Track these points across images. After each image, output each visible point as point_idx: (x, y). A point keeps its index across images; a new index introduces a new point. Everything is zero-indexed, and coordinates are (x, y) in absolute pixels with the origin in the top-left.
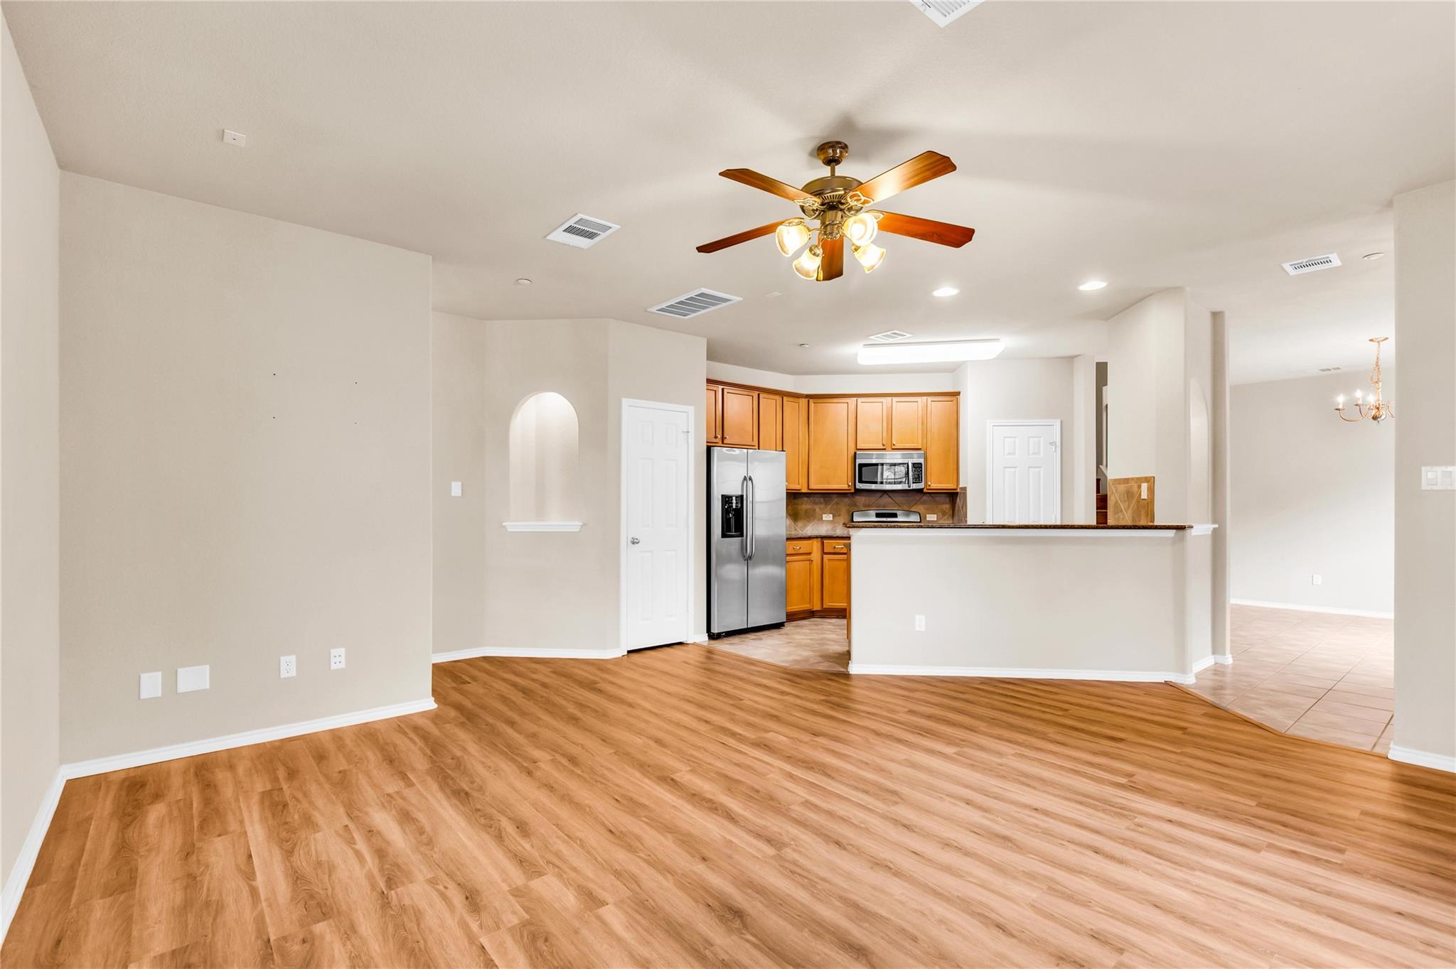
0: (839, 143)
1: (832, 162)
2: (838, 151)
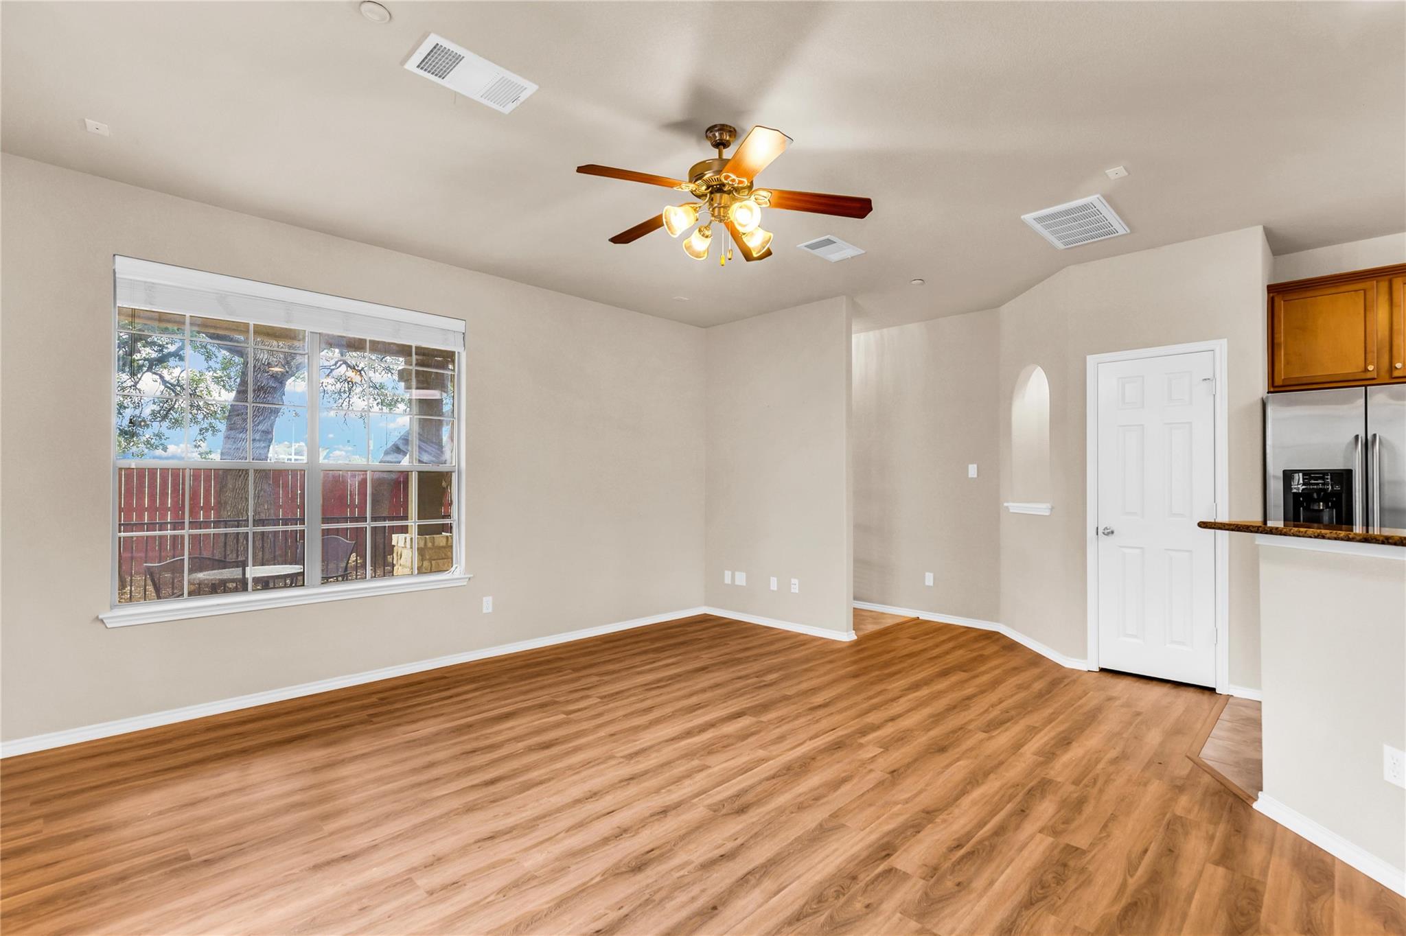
0: (715, 126)
1: (721, 145)
2: (717, 134)
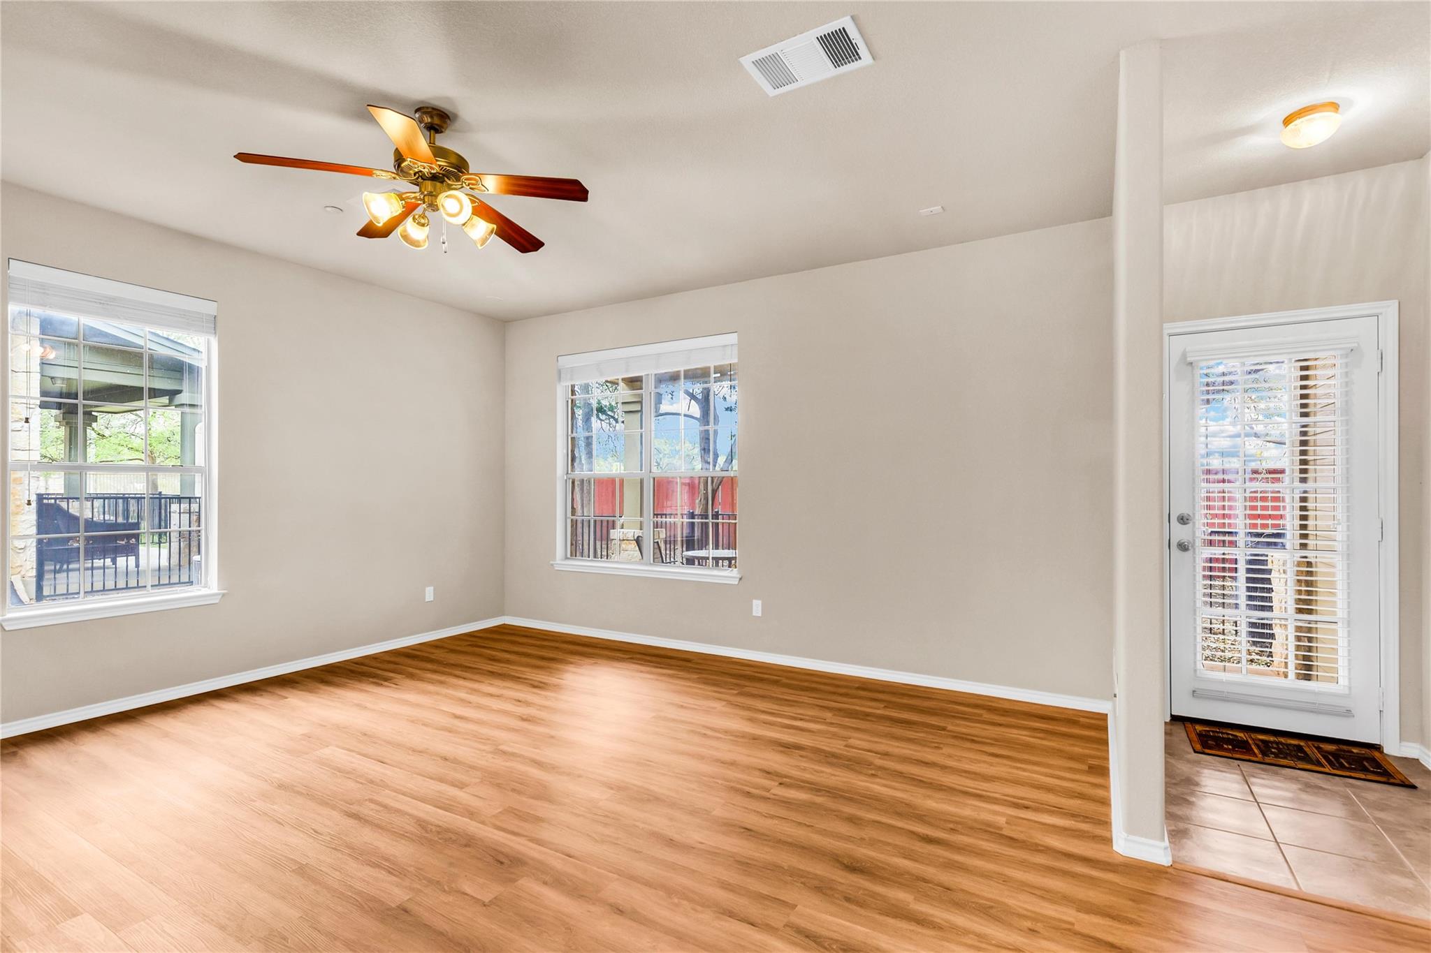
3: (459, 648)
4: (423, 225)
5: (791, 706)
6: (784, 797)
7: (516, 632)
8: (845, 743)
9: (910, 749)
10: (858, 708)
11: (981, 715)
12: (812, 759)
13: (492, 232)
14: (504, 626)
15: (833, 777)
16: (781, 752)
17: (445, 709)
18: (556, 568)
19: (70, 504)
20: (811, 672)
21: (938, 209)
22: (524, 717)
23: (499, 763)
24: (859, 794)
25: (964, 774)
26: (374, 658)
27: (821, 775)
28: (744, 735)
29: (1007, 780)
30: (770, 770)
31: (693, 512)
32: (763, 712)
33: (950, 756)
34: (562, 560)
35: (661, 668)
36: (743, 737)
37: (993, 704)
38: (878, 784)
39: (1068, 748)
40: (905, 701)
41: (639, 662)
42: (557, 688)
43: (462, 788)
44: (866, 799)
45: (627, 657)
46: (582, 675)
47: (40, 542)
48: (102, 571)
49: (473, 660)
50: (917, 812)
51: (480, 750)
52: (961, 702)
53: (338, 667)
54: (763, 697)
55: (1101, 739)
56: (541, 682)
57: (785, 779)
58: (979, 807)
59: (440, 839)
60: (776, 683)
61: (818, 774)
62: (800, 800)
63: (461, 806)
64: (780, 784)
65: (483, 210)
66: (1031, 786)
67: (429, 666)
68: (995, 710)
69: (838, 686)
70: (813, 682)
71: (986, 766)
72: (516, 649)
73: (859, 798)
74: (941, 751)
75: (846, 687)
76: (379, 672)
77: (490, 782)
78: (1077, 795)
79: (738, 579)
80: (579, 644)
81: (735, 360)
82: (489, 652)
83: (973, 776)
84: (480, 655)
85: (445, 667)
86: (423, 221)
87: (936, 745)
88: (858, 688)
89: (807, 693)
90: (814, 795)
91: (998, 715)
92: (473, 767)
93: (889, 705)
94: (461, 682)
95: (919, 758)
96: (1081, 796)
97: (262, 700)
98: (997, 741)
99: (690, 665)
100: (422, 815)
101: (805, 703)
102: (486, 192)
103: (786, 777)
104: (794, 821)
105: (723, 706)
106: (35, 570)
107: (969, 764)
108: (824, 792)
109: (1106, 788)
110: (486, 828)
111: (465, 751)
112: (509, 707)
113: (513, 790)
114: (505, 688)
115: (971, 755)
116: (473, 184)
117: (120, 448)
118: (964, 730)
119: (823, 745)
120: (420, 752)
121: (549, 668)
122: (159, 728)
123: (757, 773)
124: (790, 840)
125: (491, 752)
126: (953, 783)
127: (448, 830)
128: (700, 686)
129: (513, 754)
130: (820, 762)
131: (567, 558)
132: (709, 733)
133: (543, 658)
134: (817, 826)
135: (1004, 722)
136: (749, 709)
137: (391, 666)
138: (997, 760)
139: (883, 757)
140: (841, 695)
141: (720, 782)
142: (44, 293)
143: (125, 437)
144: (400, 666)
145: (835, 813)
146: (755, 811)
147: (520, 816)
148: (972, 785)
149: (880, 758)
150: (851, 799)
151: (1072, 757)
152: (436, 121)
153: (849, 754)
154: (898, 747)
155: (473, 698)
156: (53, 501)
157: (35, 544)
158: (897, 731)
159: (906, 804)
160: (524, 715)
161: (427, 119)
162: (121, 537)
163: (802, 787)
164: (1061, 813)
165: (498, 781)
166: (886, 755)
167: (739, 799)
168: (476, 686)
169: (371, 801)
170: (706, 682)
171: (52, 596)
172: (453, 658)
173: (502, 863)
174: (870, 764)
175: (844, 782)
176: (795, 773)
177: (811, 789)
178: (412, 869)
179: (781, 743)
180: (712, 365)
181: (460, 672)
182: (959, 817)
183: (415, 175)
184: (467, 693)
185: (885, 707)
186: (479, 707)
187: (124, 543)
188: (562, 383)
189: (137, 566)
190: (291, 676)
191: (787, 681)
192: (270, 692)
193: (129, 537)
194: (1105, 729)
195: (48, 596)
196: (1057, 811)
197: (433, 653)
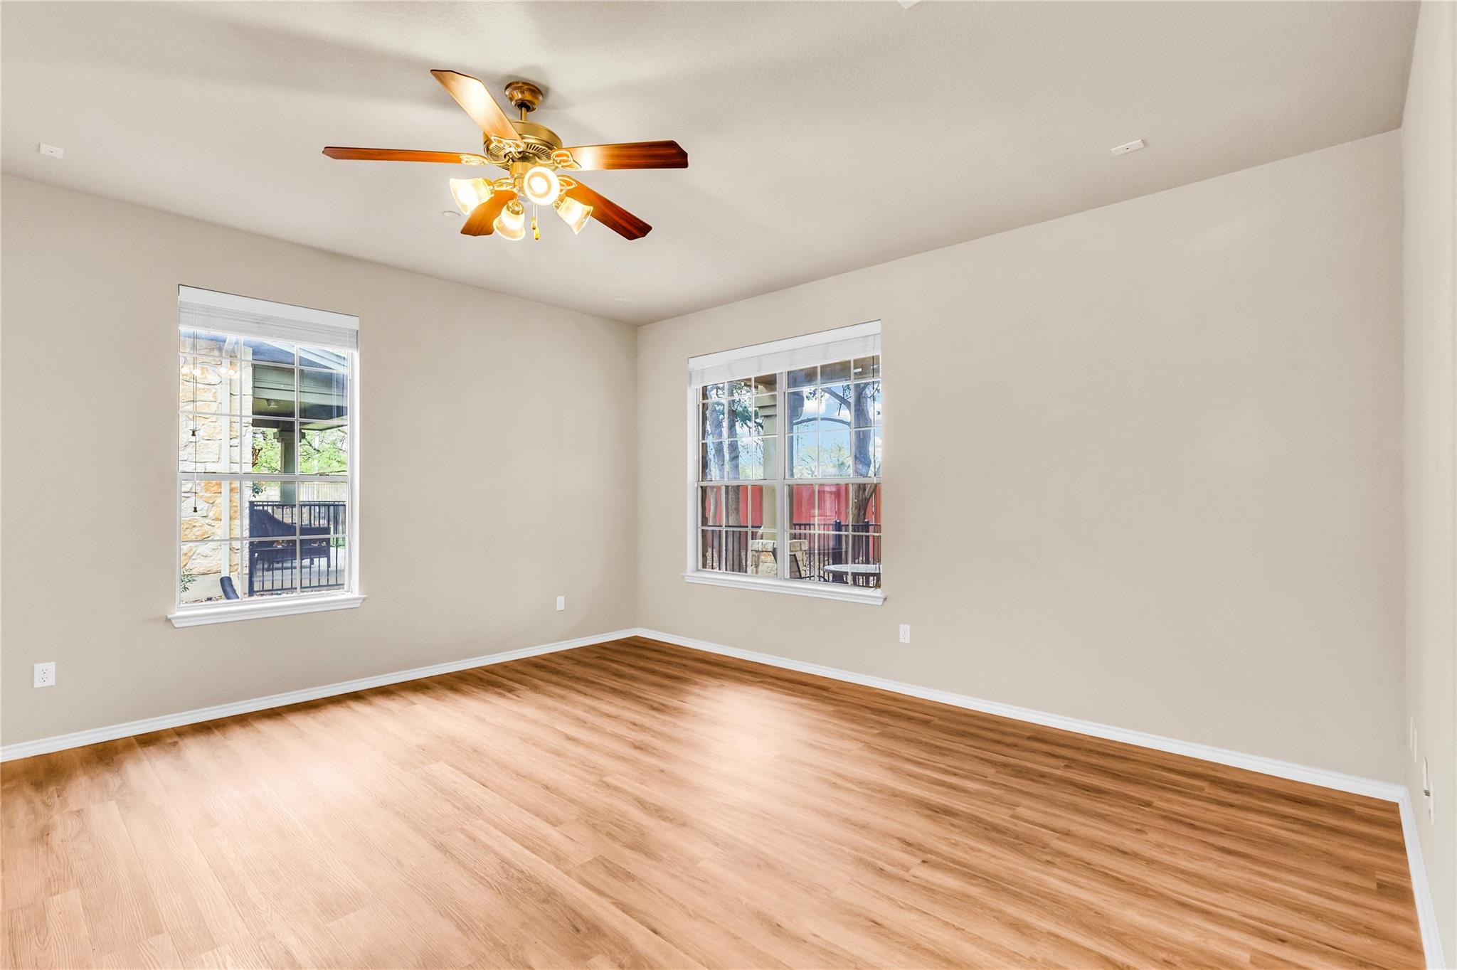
3: (587, 660)
4: (517, 213)
5: (944, 755)
6: (927, 881)
7: (646, 645)
8: (1011, 812)
9: (1101, 830)
10: (1030, 765)
11: (1202, 789)
12: (965, 831)
13: (588, 214)
14: (636, 639)
15: (993, 860)
16: (927, 816)
17: (559, 728)
18: (687, 581)
19: (285, 510)
20: (970, 713)
21: (1137, 143)
22: (637, 744)
23: (600, 799)
24: (1029, 888)
25: (1179, 875)
26: (504, 666)
27: (978, 854)
28: (882, 790)
29: (1247, 892)
30: (912, 841)
31: (840, 523)
32: (908, 760)
33: (1159, 845)
34: (693, 572)
35: (793, 695)
36: (880, 792)
37: (1218, 775)
38: (1056, 876)
39: (1340, 851)
40: (1094, 760)
41: (770, 687)
42: (678, 712)
43: (555, 826)
44: (1039, 898)
45: (758, 680)
46: (706, 698)
47: (251, 544)
48: (290, 570)
49: (598, 673)
50: (1114, 927)
51: (583, 780)
52: (1171, 767)
53: (470, 674)
54: (910, 741)
55: (1393, 842)
56: (662, 704)
57: (930, 856)
58: (1206, 930)
59: (519, 888)
60: (926, 723)
61: (974, 853)
62: (948, 889)
63: (549, 848)
64: (924, 862)
65: (581, 193)
66: (1286, 906)
67: (554, 678)
68: (1222, 783)
69: (1005, 734)
70: (974, 726)
71: (1210, 865)
72: (642, 664)
73: (1028, 894)
74: (1146, 837)
75: (1014, 735)
76: (506, 682)
77: (586, 821)
78: (1362, 928)
79: (882, 600)
80: (708, 663)
81: (877, 352)
82: (614, 665)
83: (1196, 879)
84: (605, 669)
85: (569, 681)
86: (516, 209)
87: (1138, 827)
88: (1029, 738)
89: (964, 740)
90: (967, 883)
91: (1227, 790)
92: (572, 801)
93: (1071, 763)
94: (581, 699)
95: (1116, 845)
96: (1371, 932)
97: (392, 704)
98: (1226, 830)
99: (825, 694)
100: (507, 854)
101: (962, 753)
102: (580, 169)
103: (931, 852)
104: (939, 919)
105: (859, 749)
106: (248, 568)
107: (1189, 861)
108: (981, 880)
109: (1412, 922)
110: (571, 881)
111: (566, 779)
112: (622, 730)
113: (609, 834)
114: (623, 708)
115: (1191, 848)
116: (564, 161)
117: (330, 462)
118: (1178, 808)
119: (982, 813)
120: (523, 777)
121: (674, 688)
122: (298, 728)
123: (895, 842)
124: (931, 947)
125: (594, 784)
126: (1166, 888)
127: (530, 878)
128: (835, 722)
129: (617, 789)
130: (976, 835)
131: (698, 570)
132: (839, 781)
133: (669, 677)
134: (970, 931)
135: (1237, 803)
136: (890, 754)
137: (518, 676)
138: (1231, 858)
139: (1062, 837)
140: (1008, 745)
141: (847, 850)
142: (209, 315)
143: (335, 452)
144: (527, 677)
145: (995, 914)
146: (888, 897)
147: (609, 870)
148: (1194, 894)
149: (1058, 838)
150: (1016, 895)
151: (1349, 867)
152: (528, 97)
153: (1015, 828)
154: (1084, 825)
155: (590, 718)
156: (261, 508)
157: (248, 545)
158: (1082, 801)
159: (1096, 913)
160: (636, 741)
161: (518, 96)
162: (314, 541)
163: (951, 870)
164: (1341, 957)
165: (596, 822)
166: (1067, 834)
167: (869, 878)
168: (594, 703)
169: (462, 830)
170: (841, 716)
171: (262, 591)
172: (579, 671)
173: (578, 931)
174: (1045, 846)
175: (1010, 869)
176: (943, 848)
177: (964, 874)
178: (481, 925)
179: (926, 803)
180: (852, 358)
181: (584, 688)
182: (1177, 942)
183: (505, 157)
184: (585, 711)
185: (1066, 766)
186: (594, 729)
187: (316, 545)
188: (692, 386)
189: (329, 566)
190: (425, 680)
191: (940, 722)
192: (402, 697)
193: (321, 541)
194: (1397, 826)
195: (258, 591)
196: (1333, 953)
197: (561, 664)
